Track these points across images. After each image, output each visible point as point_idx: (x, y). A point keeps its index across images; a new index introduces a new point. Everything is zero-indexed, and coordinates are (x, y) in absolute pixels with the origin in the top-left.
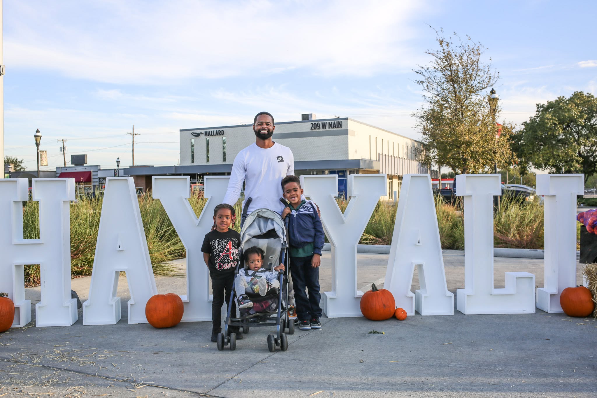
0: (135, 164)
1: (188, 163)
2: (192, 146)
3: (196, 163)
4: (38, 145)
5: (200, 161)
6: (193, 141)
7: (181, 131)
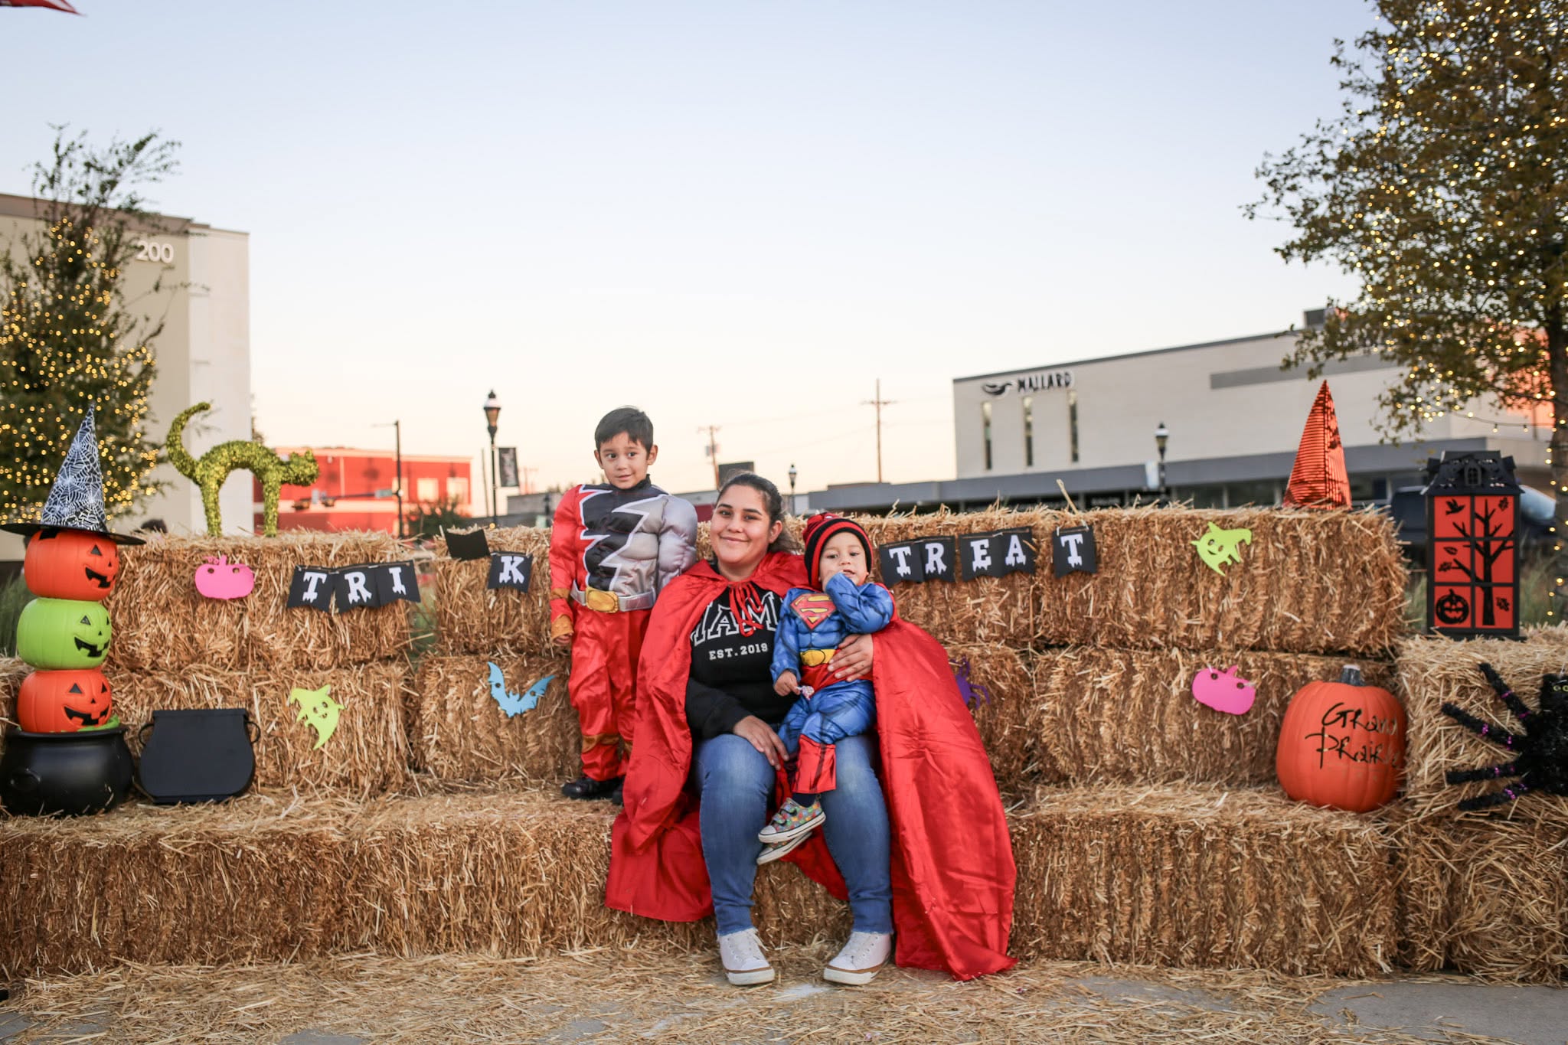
0: (885, 479)
1: (978, 471)
2: (987, 424)
3: (998, 471)
4: (492, 430)
5: (1009, 463)
6: (987, 407)
7: (956, 381)
